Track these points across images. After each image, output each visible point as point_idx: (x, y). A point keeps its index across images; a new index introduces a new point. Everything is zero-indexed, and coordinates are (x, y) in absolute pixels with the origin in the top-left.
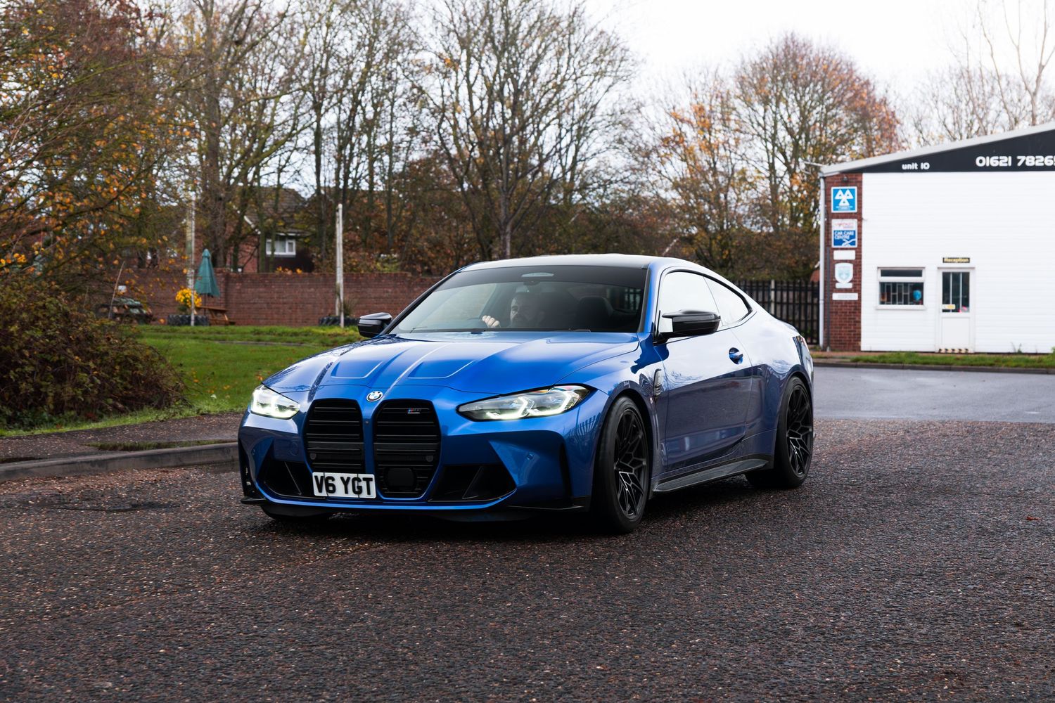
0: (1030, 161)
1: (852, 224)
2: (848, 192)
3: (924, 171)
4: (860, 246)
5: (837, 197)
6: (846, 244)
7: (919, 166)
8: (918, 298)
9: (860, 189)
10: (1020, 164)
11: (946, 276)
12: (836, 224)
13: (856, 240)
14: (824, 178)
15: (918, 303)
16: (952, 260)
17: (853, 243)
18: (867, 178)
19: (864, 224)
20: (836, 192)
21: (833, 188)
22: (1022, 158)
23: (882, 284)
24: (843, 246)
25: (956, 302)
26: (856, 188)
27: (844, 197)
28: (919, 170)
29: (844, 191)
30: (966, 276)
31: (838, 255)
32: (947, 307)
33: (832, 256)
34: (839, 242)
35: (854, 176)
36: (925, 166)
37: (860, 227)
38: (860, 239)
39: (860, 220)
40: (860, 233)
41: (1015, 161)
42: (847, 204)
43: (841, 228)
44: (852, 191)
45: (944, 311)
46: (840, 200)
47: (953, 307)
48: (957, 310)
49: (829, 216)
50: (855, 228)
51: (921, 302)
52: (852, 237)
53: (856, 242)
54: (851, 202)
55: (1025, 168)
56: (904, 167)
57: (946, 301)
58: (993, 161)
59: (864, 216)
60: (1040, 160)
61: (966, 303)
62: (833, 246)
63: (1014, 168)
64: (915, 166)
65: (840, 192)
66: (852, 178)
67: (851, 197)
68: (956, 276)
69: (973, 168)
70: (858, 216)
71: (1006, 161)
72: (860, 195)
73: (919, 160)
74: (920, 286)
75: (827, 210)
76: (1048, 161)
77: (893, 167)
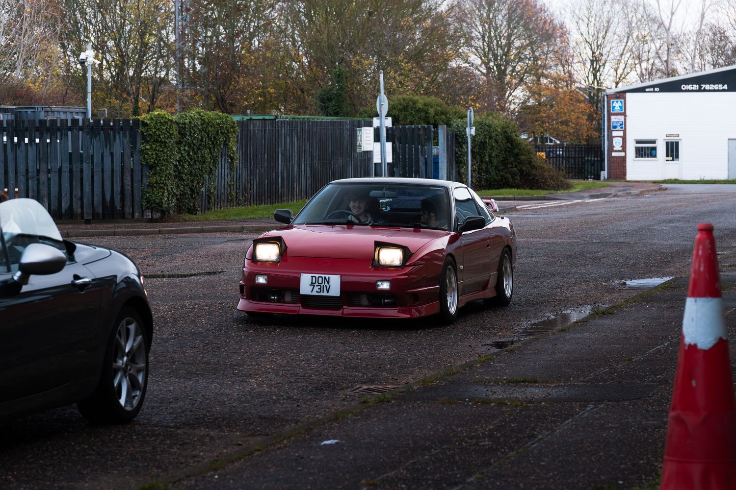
0: (707, 87)
1: (622, 118)
2: (619, 102)
3: (656, 92)
4: (625, 129)
5: (614, 105)
6: (618, 128)
7: (654, 90)
8: (654, 154)
9: (625, 101)
10: (702, 89)
11: (667, 143)
12: (613, 118)
13: (623, 126)
14: (607, 95)
15: (653, 157)
16: (671, 135)
17: (622, 128)
18: (628, 95)
19: (627, 118)
20: (613, 102)
21: (612, 100)
22: (703, 86)
23: (637, 148)
24: (617, 129)
25: (672, 156)
26: (623, 100)
27: (617, 105)
28: (654, 91)
29: (617, 102)
30: (677, 143)
31: (614, 133)
32: (668, 158)
33: (612, 134)
34: (615, 127)
35: (622, 94)
36: (657, 89)
37: (625, 119)
38: (625, 126)
39: (625, 116)
40: (625, 123)
41: (700, 87)
42: (619, 108)
43: (616, 120)
44: (621, 102)
45: (667, 160)
46: (615, 107)
47: (671, 158)
48: (673, 160)
49: (610, 114)
50: (623, 120)
51: (655, 156)
52: (621, 125)
53: (623, 127)
54: (621, 107)
55: (705, 90)
56: (647, 90)
57: (667, 156)
58: (690, 87)
59: (627, 114)
60: (712, 87)
61: (677, 157)
62: (612, 129)
63: (700, 90)
64: (652, 89)
65: (615, 102)
67: (621, 105)
68: (672, 143)
69: (680, 90)
70: (624, 114)
71: (696, 87)
72: (625, 104)
73: (654, 86)
74: (655, 149)
75: (609, 111)
76: (716, 87)
77: (642, 90)
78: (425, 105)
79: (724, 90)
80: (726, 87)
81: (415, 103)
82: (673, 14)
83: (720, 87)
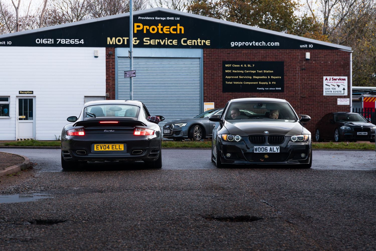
0: (63, 41)
3: (9, 45)
7: (6, 43)
8: (6, 112)
10: (58, 43)
11: (20, 101)
15: (6, 115)
16: (24, 92)
22: (59, 40)
25: (25, 114)
28: (6, 45)
30: (31, 101)
32: (21, 117)
36: (8, 43)
41: (55, 41)
45: (20, 119)
47: (24, 117)
48: (26, 119)
51: (8, 114)
55: (60, 45)
57: (20, 114)
58: (44, 41)
60: (68, 41)
61: (31, 115)
63: (55, 45)
64: (4, 43)
68: (26, 100)
69: (34, 44)
71: (51, 41)
74: (7, 106)
76: (72, 42)
79: (80, 45)
80: (82, 42)
83: (77, 41)
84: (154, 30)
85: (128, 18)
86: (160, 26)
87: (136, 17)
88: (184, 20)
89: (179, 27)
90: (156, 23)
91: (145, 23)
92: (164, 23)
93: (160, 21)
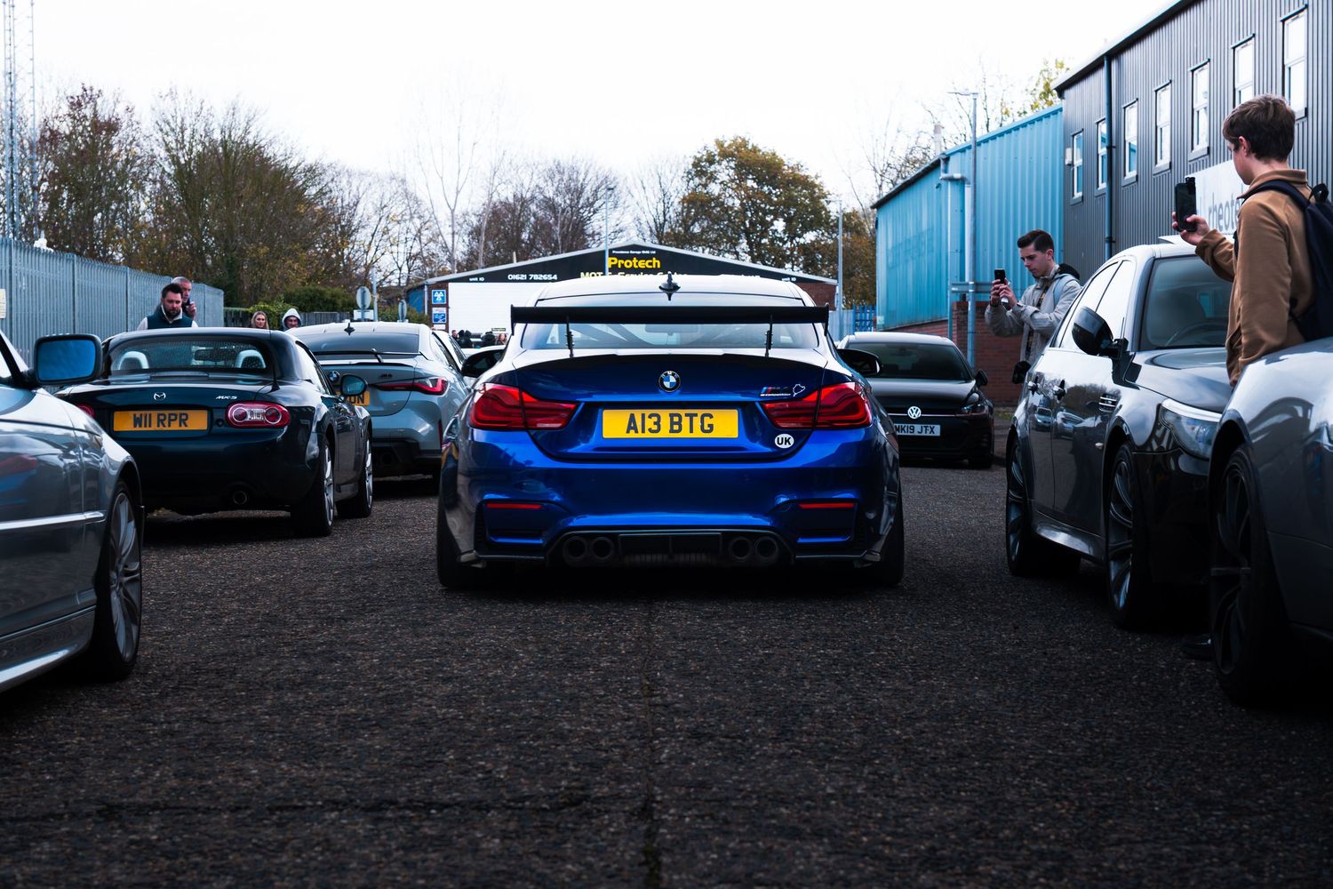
0: (536, 277)
1: (444, 310)
2: (441, 293)
3: (481, 282)
4: (447, 322)
5: (435, 296)
6: (440, 321)
7: (479, 279)
9: (447, 291)
10: (530, 279)
12: (435, 310)
13: (446, 318)
14: (427, 285)
17: (444, 321)
18: (451, 285)
19: (450, 310)
20: (434, 293)
21: (432, 291)
22: (532, 276)
26: (445, 291)
27: (439, 295)
28: (479, 281)
29: (439, 292)
34: (436, 320)
36: (481, 279)
37: (447, 312)
38: (448, 318)
39: (448, 308)
40: (448, 315)
41: (528, 277)
42: (441, 299)
43: (438, 312)
44: (443, 293)
46: (436, 298)
49: (430, 306)
50: (445, 312)
52: (444, 317)
54: (443, 298)
55: (533, 281)
56: (471, 280)
58: (517, 277)
59: (450, 305)
60: (541, 277)
62: (433, 322)
63: (528, 281)
64: (477, 279)
65: (437, 293)
66: (443, 285)
67: (442, 296)
69: (508, 281)
70: (447, 306)
71: (524, 277)
72: (447, 294)
73: (478, 276)
75: (429, 302)
76: (545, 277)
77: (466, 280)
78: (333, 296)
79: (553, 281)
80: (555, 277)
81: (322, 293)
82: (458, 192)
83: (549, 277)
84: (628, 264)
85: (603, 252)
86: (635, 260)
87: (610, 251)
88: (660, 254)
89: (654, 261)
90: (630, 257)
91: (620, 257)
92: (640, 257)
93: (635, 255)
